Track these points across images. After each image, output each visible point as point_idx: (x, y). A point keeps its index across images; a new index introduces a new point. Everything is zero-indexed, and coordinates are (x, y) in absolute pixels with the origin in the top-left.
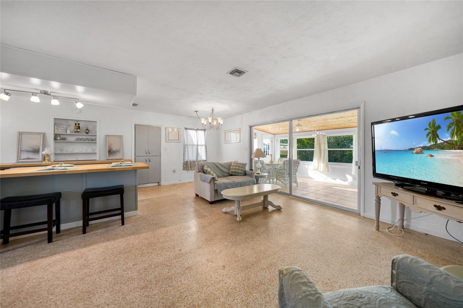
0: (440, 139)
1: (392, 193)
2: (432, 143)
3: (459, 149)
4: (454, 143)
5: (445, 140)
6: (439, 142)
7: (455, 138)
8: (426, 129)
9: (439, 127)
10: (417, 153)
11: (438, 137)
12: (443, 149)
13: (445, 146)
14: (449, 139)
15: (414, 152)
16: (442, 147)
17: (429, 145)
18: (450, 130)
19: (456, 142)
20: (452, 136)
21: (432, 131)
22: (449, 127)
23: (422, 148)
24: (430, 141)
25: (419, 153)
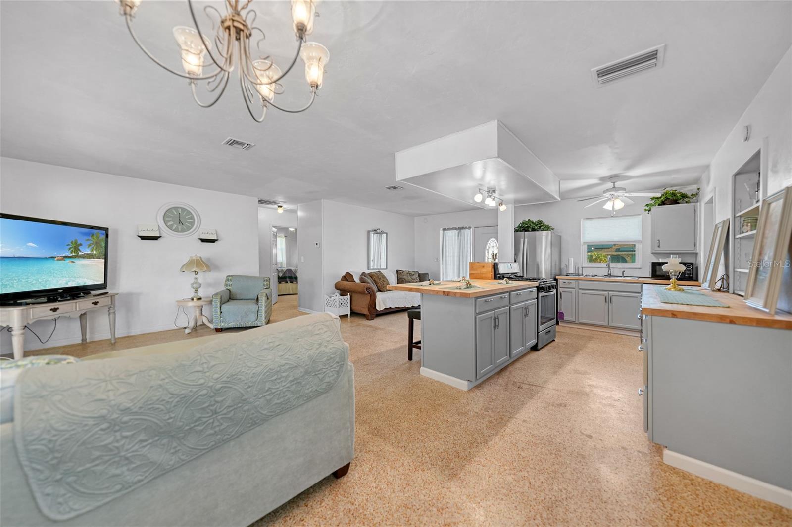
2: (74, 254)
3: (97, 258)
5: (86, 253)
6: (80, 253)
7: (94, 252)
8: (69, 245)
9: (81, 245)
10: (58, 260)
11: (80, 251)
12: (84, 258)
14: (90, 252)
15: (56, 259)
16: (83, 257)
17: (71, 255)
18: (90, 247)
19: (95, 254)
20: (92, 250)
21: (75, 247)
22: (90, 245)
23: (64, 257)
24: (72, 252)
25: (61, 260)
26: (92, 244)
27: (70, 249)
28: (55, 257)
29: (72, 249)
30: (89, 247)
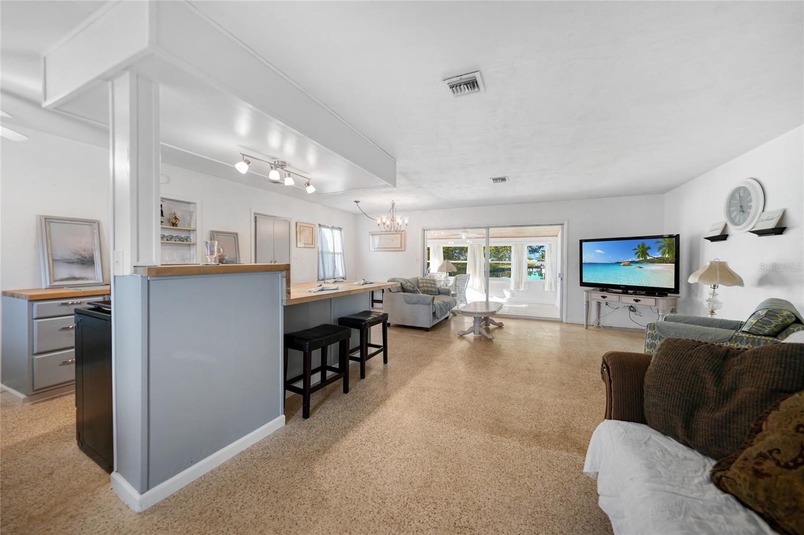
0: (649, 256)
1: (602, 296)
2: (641, 259)
4: (665, 259)
5: (656, 257)
6: (648, 258)
7: (667, 256)
8: (635, 249)
9: (649, 248)
10: (624, 265)
11: (648, 255)
12: (653, 263)
13: (656, 261)
14: (660, 256)
15: (621, 264)
16: (653, 261)
17: (638, 260)
18: (661, 251)
19: (668, 258)
20: (664, 254)
21: (642, 251)
22: (660, 248)
23: (630, 262)
24: (639, 257)
25: (627, 265)
26: (664, 246)
27: (636, 253)
28: (621, 263)
29: (639, 254)
30: (659, 250)
